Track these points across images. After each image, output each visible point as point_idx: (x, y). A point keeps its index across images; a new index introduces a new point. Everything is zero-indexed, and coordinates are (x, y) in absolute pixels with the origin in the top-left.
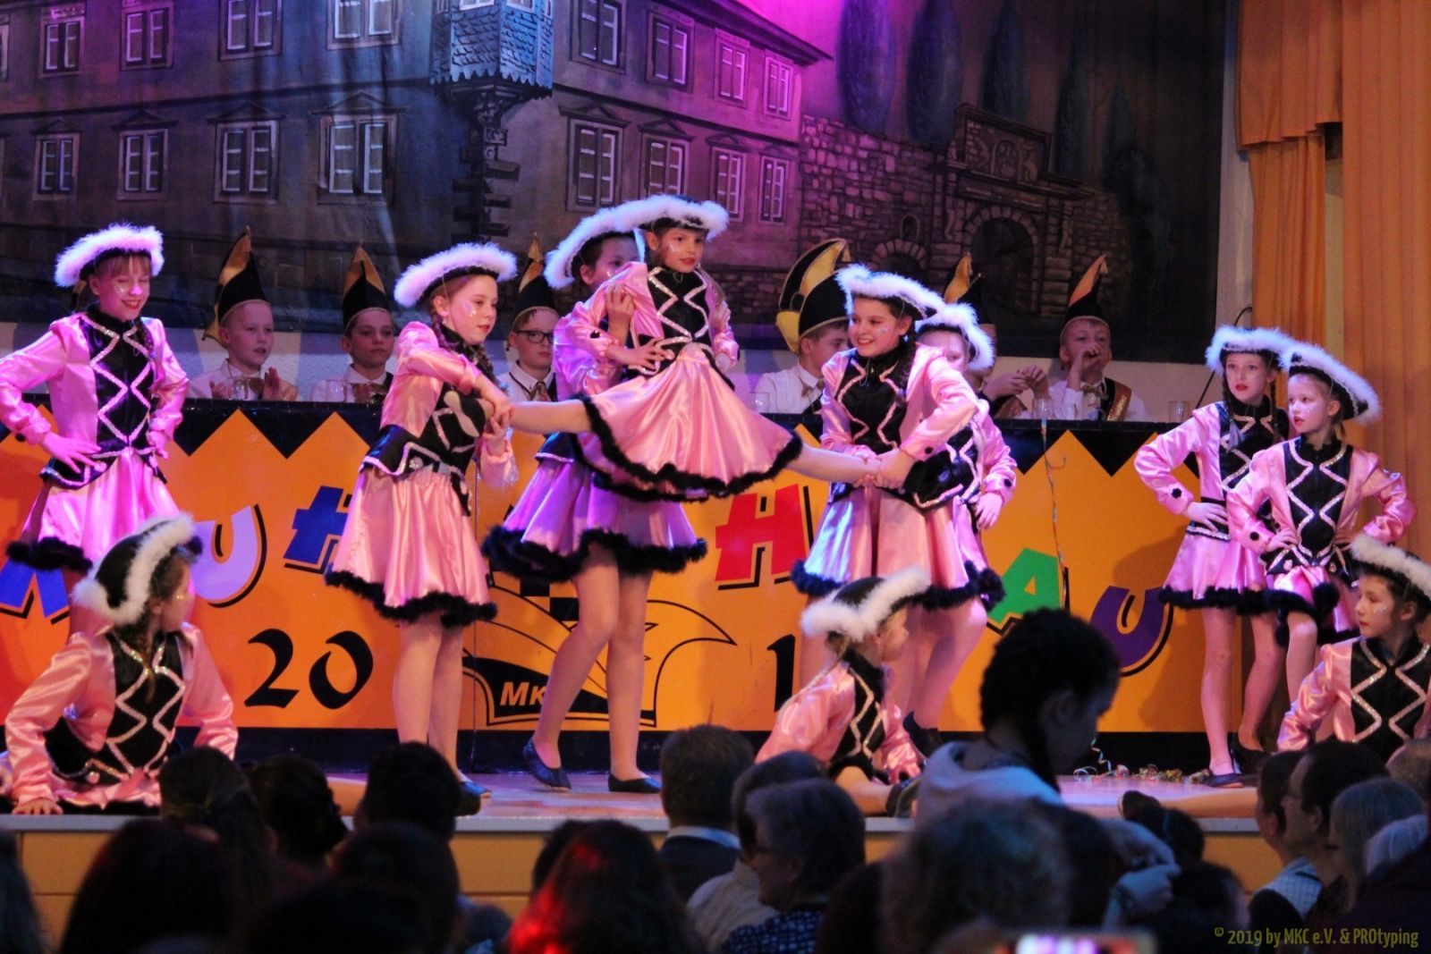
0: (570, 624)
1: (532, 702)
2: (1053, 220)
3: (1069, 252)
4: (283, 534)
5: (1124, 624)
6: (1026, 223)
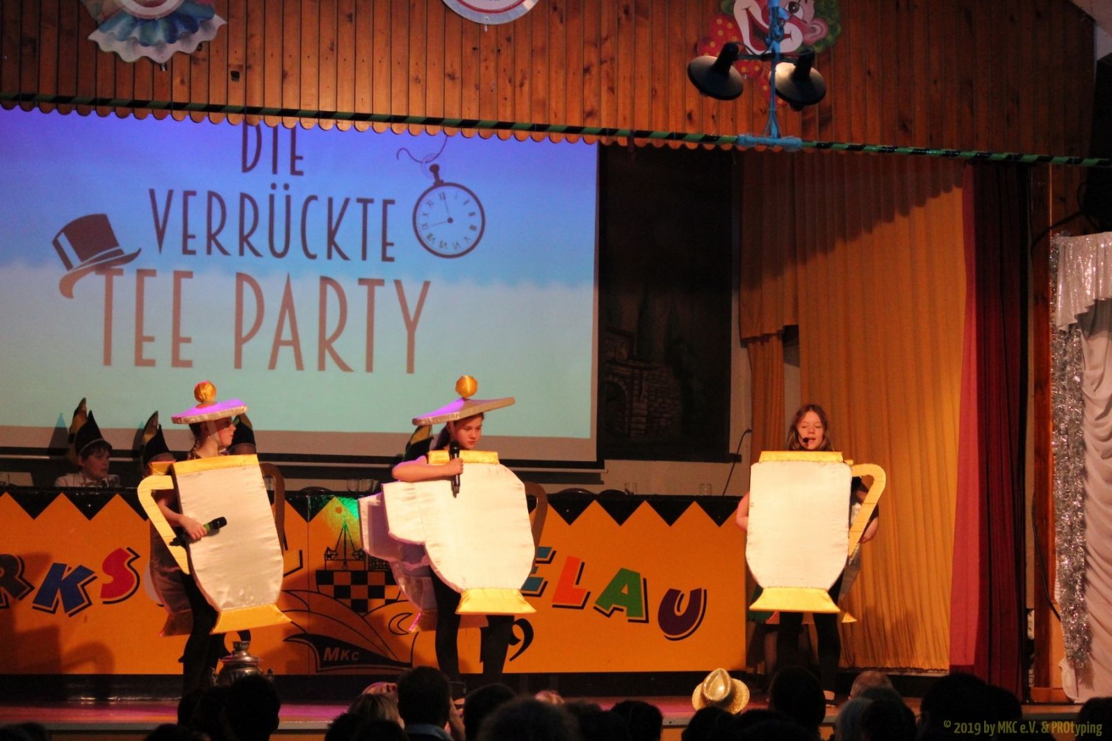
0: (362, 614)
1: (342, 659)
2: (636, 382)
3: (646, 400)
5: (679, 610)
6: (621, 383)
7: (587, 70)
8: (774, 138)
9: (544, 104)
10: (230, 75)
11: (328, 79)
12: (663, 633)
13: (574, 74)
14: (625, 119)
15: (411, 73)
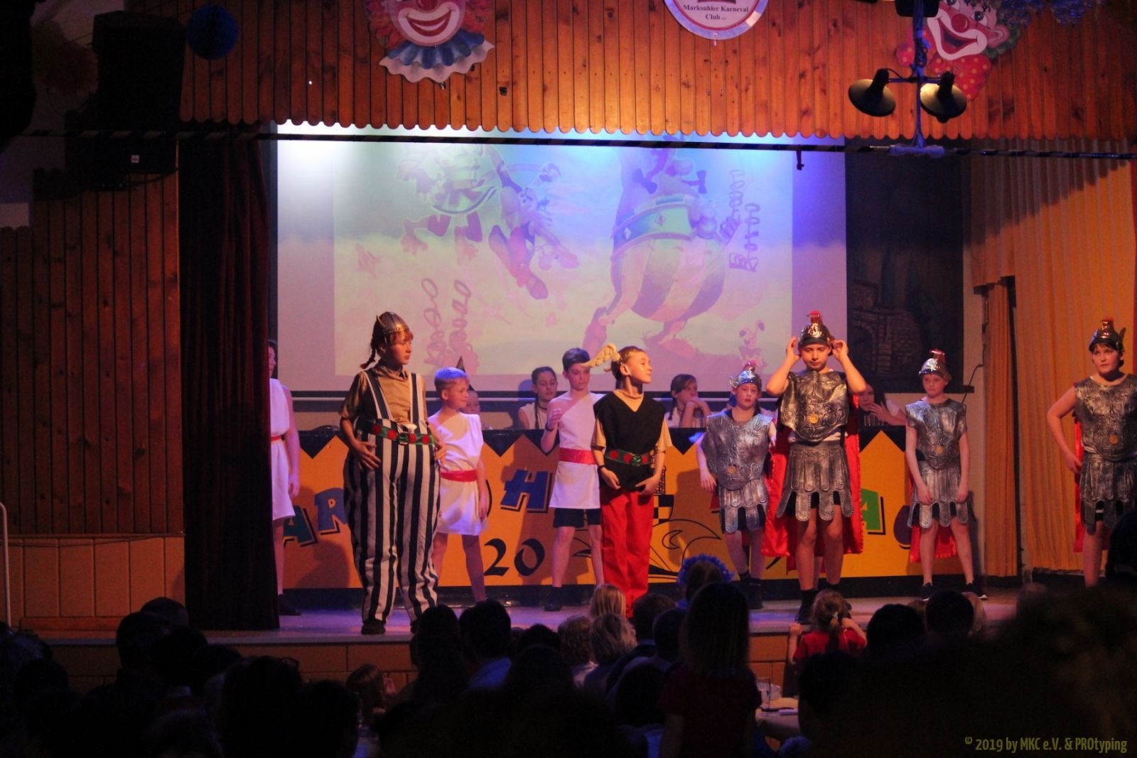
2: (882, 326)
3: (890, 341)
4: (499, 492)
6: (868, 328)
7: (802, 76)
8: (920, 147)
9: (766, 106)
10: (499, 91)
11: (581, 91)
12: (898, 543)
13: (791, 79)
14: (835, 115)
15: (652, 83)
